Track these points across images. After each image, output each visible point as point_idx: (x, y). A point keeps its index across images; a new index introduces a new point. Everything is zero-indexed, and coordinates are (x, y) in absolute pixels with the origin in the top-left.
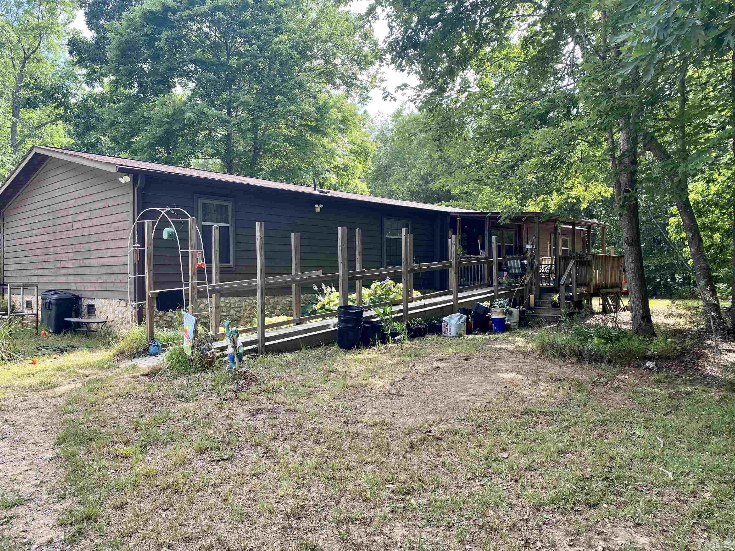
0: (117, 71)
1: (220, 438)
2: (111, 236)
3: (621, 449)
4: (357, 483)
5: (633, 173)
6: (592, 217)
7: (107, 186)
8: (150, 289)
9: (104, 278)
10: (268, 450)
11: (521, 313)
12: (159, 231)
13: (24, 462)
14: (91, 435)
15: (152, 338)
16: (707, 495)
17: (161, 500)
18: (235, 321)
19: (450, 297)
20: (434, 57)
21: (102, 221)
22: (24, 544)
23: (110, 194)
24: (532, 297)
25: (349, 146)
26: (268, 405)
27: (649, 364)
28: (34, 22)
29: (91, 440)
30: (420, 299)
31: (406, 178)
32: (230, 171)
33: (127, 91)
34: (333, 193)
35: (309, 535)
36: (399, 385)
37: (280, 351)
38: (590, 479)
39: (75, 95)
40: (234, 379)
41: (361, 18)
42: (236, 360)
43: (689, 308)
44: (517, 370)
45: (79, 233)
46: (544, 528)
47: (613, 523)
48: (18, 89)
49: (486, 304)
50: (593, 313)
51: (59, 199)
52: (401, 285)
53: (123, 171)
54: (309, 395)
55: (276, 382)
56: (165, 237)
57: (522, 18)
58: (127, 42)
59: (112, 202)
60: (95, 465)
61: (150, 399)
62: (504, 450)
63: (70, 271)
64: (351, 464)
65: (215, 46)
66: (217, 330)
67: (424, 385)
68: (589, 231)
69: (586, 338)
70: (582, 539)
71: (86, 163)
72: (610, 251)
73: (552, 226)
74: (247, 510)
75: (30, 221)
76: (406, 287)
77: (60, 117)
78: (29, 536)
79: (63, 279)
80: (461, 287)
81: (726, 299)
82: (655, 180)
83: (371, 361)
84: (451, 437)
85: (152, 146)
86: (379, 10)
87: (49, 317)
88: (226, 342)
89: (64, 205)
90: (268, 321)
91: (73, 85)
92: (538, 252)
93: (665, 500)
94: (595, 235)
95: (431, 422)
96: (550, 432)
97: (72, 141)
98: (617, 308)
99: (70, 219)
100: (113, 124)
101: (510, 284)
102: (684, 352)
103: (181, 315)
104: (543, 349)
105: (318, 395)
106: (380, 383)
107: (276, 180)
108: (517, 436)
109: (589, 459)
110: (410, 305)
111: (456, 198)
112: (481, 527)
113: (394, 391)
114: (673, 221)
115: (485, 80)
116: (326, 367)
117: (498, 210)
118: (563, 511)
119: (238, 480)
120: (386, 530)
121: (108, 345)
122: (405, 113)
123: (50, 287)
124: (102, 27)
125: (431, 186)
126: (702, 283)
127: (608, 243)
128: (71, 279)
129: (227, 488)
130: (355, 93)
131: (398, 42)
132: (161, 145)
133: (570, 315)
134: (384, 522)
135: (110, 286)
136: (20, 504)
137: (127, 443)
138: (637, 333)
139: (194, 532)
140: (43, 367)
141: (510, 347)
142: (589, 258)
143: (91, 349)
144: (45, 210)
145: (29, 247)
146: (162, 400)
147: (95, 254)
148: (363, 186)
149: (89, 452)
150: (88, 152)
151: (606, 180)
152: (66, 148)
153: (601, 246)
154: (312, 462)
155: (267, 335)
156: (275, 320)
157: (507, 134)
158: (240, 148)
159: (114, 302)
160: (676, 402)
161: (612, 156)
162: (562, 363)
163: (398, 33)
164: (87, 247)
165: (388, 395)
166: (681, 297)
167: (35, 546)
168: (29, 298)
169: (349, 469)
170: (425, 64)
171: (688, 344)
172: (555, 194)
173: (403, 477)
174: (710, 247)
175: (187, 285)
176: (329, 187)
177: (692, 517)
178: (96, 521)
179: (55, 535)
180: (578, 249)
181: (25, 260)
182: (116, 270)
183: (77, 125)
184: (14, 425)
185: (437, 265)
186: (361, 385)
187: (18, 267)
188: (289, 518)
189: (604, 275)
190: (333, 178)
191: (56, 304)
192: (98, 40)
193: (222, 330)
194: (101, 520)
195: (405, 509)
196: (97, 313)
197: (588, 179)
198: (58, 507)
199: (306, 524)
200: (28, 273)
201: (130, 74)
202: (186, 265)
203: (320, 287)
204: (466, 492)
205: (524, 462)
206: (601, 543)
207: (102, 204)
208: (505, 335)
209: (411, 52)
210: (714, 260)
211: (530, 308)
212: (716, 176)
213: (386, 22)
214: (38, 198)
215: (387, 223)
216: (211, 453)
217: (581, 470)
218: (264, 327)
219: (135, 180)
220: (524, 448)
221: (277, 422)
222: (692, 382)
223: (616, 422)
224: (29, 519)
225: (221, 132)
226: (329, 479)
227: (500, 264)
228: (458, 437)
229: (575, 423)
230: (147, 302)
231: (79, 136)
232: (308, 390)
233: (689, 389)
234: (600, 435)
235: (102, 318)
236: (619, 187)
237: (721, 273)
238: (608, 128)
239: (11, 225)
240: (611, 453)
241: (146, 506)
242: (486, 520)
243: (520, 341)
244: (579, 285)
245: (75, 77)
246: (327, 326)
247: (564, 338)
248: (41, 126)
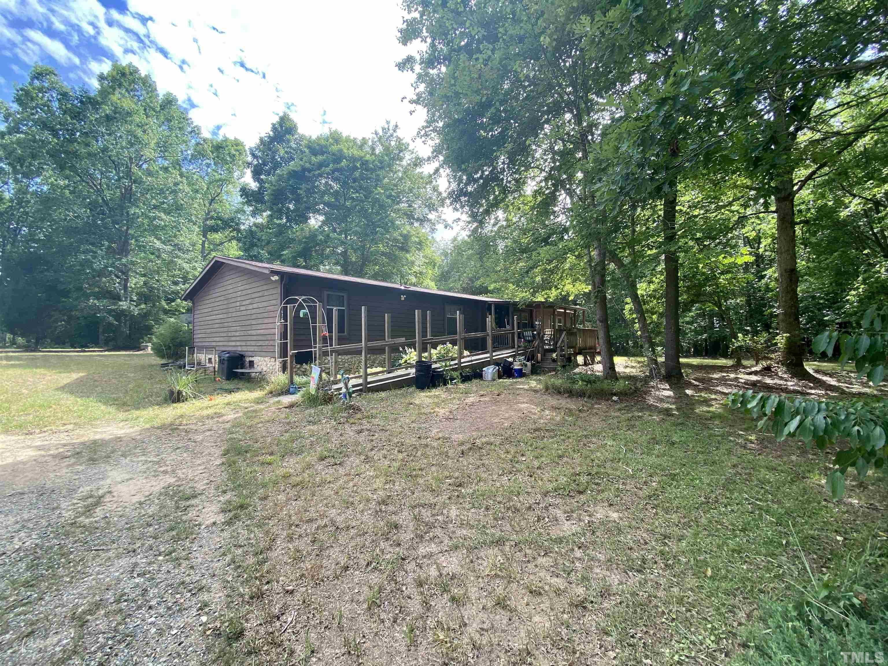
0: (271, 209)
1: (335, 449)
2: (265, 315)
3: (599, 454)
4: (426, 479)
5: (603, 276)
6: (576, 305)
7: (262, 283)
8: (291, 350)
9: (260, 343)
10: (367, 457)
11: (533, 365)
12: (298, 312)
13: (200, 468)
14: (247, 449)
15: (292, 382)
16: (654, 484)
17: (293, 493)
18: (348, 371)
19: (488, 355)
20: (478, 203)
21: (260, 305)
22: (196, 525)
23: (265, 287)
24: (539, 355)
25: (424, 259)
26: (368, 426)
27: (615, 398)
28: (218, 177)
29: (246, 452)
30: (468, 356)
31: (460, 280)
32: (346, 274)
33: (278, 222)
34: (413, 288)
35: (393, 516)
36: (455, 413)
37: (377, 391)
38: (579, 475)
39: (244, 224)
40: (346, 409)
41: (430, 176)
42: (348, 397)
43: (639, 362)
44: (531, 402)
45: (244, 313)
46: (550, 508)
47: (595, 505)
48: (206, 219)
49: (510, 360)
50: (578, 365)
51: (230, 291)
52: (456, 347)
53: (274, 272)
54: (396, 420)
55: (374, 411)
56: (301, 315)
57: (533, 178)
58: (278, 190)
59: (266, 293)
60: (249, 470)
61: (288, 423)
62: (523, 455)
63: (238, 338)
64: (423, 466)
65: (337, 193)
66: (336, 377)
67: (471, 412)
68: (575, 314)
69: (574, 381)
70: (575, 515)
71: (248, 267)
72: (588, 326)
73: (552, 310)
74: (351, 499)
75: (212, 305)
76: (460, 349)
77: (233, 238)
78: (200, 519)
79: (233, 344)
80: (495, 349)
81: (661, 356)
82: (618, 280)
83: (437, 397)
84: (488, 447)
85: (295, 258)
86: (441, 170)
87: (223, 369)
88: (341, 385)
89: (234, 295)
90: (369, 371)
91: (243, 217)
92: (542, 328)
93: (628, 488)
94: (578, 315)
95: (475, 436)
96: (553, 443)
97: (242, 254)
98: (593, 362)
99: (238, 304)
100: (268, 243)
101: (525, 347)
102: (637, 390)
103: (311, 368)
104: (547, 389)
105: (402, 419)
106: (442, 411)
107: (376, 280)
108: (531, 445)
109: (578, 461)
110: (462, 360)
111: (491, 292)
112: (508, 509)
113: (451, 417)
114: (627, 307)
115: (510, 218)
116: (407, 401)
117: (517, 300)
118: (563, 496)
119: (346, 478)
120: (445, 512)
121: (262, 388)
122: (459, 238)
123: (224, 349)
124: (262, 180)
125: (475, 284)
126: (647, 346)
127: (587, 321)
128: (238, 343)
129: (338, 484)
130: (427, 225)
131: (454, 191)
132: (301, 257)
133: (564, 366)
134: (444, 505)
135: (265, 349)
136: (195, 497)
137: (271, 454)
138: (606, 378)
139: (315, 515)
140: (217, 402)
141: (526, 387)
142: (575, 330)
143: (251, 390)
144: (222, 298)
145: (210, 322)
146: (297, 424)
147: (254, 327)
148: (432, 284)
149: (245, 461)
150: (252, 260)
151: (585, 281)
152: (238, 258)
153: (582, 322)
154: (396, 464)
155: (369, 380)
156: (374, 370)
157: (523, 251)
158: (354, 259)
159: (266, 359)
160: (632, 423)
161: (590, 265)
162: (558, 397)
163: (454, 186)
164: (248, 322)
165: (448, 419)
166: (634, 355)
167: (203, 527)
168: (210, 356)
169: (421, 469)
170: (472, 206)
171: (639, 385)
172: (553, 289)
173: (457, 474)
174: (650, 323)
175: (315, 347)
176: (411, 284)
177: (645, 499)
178: (247, 508)
179: (218, 519)
180: (568, 325)
181: (208, 331)
182: (269, 337)
183: (245, 243)
184: (195, 442)
185: (479, 334)
186: (430, 413)
187: (203, 336)
188: (380, 504)
189: (584, 341)
190: (414, 280)
191: (228, 360)
192: (260, 188)
193: (339, 377)
194: (251, 508)
195: (458, 496)
196: (255, 366)
197: (574, 281)
198: (222, 498)
199: (391, 508)
200: (210, 340)
201: (280, 211)
202: (315, 334)
203: (404, 348)
204: (498, 484)
205: (536, 463)
206: (587, 518)
207: (260, 294)
208: (522, 380)
209: (463, 199)
210: (652, 332)
211: (538, 362)
212: (654, 279)
213: (446, 179)
214: (217, 291)
215: (447, 308)
216: (328, 460)
217: (573, 468)
218: (366, 375)
219: (282, 279)
220: (536, 454)
221: (374, 438)
222: (641, 410)
223: (595, 436)
224: (200, 507)
225: (340, 250)
226: (407, 476)
227: (519, 334)
228: (493, 447)
229: (569, 437)
230: (289, 359)
231: (246, 250)
232: (395, 416)
233: (640, 414)
234: (585, 445)
235: (259, 369)
236: (594, 286)
237: (658, 340)
238: (588, 247)
239: (199, 308)
240: (592, 457)
241: (282, 497)
242: (511, 504)
243: (533, 384)
244: (569, 347)
245: (244, 212)
246: (408, 374)
247: (560, 381)
248: (222, 243)
